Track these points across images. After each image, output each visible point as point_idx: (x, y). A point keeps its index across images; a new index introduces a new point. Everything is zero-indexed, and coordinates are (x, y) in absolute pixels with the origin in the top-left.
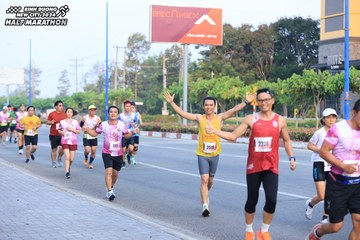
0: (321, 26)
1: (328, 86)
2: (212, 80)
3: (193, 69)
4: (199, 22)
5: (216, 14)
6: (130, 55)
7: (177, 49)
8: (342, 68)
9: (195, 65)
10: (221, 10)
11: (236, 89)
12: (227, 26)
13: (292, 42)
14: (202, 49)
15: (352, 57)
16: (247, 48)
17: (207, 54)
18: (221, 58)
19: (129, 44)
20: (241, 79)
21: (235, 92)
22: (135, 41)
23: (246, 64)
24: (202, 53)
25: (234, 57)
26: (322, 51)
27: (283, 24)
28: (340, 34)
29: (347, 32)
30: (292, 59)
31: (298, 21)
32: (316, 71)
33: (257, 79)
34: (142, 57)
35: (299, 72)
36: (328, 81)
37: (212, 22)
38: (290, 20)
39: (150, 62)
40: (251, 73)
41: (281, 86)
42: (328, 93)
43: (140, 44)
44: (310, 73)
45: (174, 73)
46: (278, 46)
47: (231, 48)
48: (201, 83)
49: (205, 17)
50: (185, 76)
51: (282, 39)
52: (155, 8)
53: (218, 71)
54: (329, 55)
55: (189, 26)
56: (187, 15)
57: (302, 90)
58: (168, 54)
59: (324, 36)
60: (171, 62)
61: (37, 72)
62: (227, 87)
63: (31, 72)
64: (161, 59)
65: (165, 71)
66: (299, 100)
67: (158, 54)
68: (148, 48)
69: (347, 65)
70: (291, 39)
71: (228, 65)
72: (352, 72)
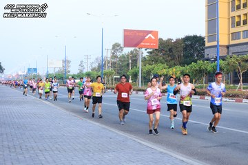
0: (206, 40)
1: (209, 68)
2: (153, 66)
3: (144, 60)
4: (147, 38)
5: (155, 34)
6: (113, 54)
7: (136, 50)
8: (216, 60)
9: (145, 58)
10: (157, 32)
11: (165, 70)
12: (161, 39)
13: (192, 47)
14: (148, 50)
15: (221, 55)
16: (170, 50)
17: (151, 53)
18: (157, 55)
19: (113, 48)
20: (167, 65)
21: (165, 71)
22: (116, 47)
23: (170, 58)
24: (148, 52)
25: (164, 55)
26: (206, 52)
27: (188, 38)
28: (215, 43)
29: (218, 42)
30: (192, 55)
31: (195, 37)
32: (203, 61)
33: (175, 65)
34: (119, 54)
35: (195, 62)
36: (209, 66)
37: (153, 38)
38: (191, 37)
39: (123, 57)
40: (172, 63)
41: (187, 69)
42: (209, 72)
43: (118, 48)
44: (200, 62)
45: (135, 62)
46: (185, 49)
47: (162, 50)
48: (148, 67)
49: (150, 35)
50: (140, 64)
51: (187, 46)
52: (125, 30)
53: (156, 61)
54: (210, 53)
55: (142, 39)
56: (141, 34)
57: (197, 70)
58: (132, 53)
59: (207, 44)
60: (133, 57)
61: (69, 62)
62: (161, 69)
63: (66, 62)
64: (128, 55)
65: (130, 61)
66: (195, 75)
67: (127, 53)
68: (122, 50)
69: (218, 58)
70: (191, 46)
71: (161, 58)
72: (221, 62)
